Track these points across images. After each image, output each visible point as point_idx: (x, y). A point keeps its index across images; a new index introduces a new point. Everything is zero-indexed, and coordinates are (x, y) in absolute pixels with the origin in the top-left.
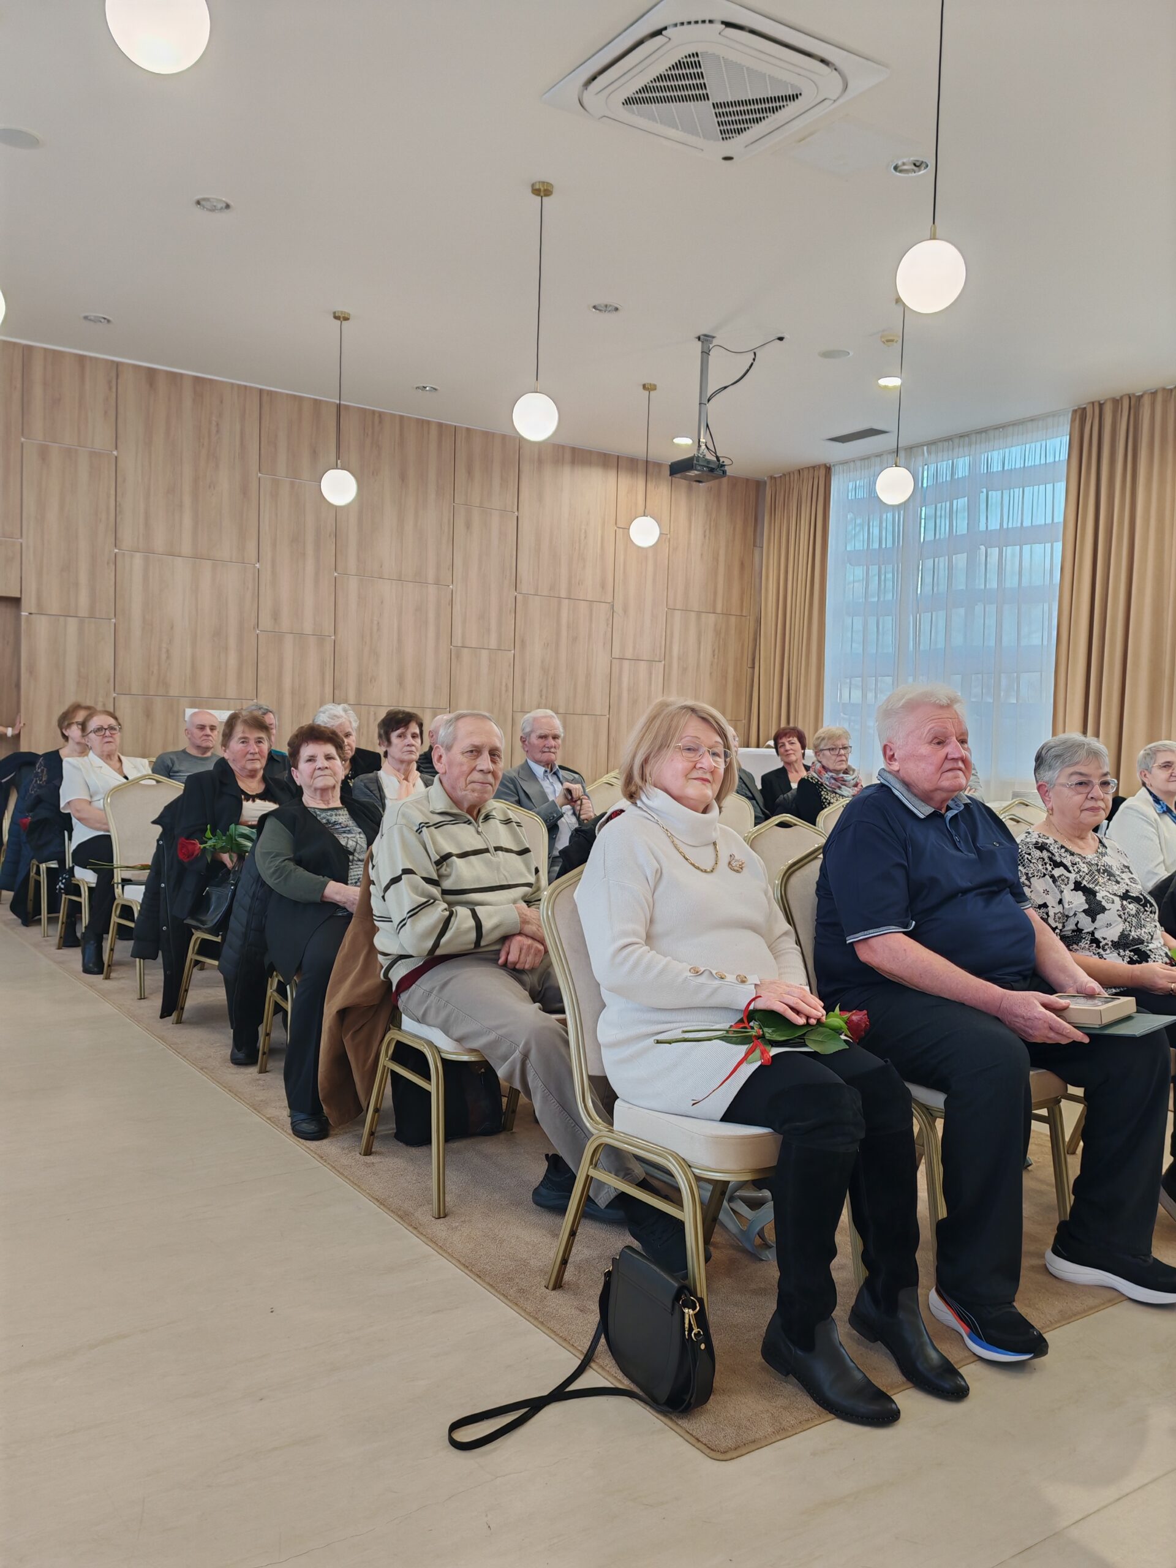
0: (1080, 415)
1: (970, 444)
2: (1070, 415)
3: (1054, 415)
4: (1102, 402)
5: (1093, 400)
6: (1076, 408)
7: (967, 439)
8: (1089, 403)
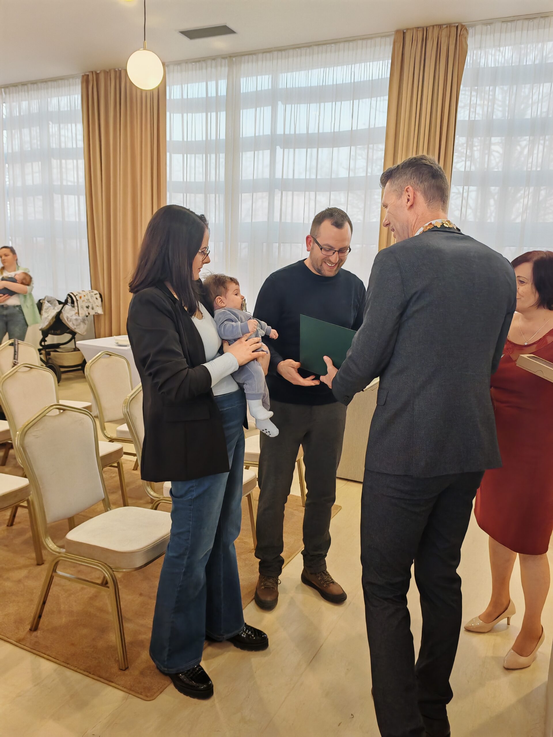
0: (86, 80)
1: (28, 91)
2: (81, 78)
3: (73, 77)
4: (98, 72)
5: (92, 71)
6: (83, 74)
7: (26, 87)
8: (90, 72)
